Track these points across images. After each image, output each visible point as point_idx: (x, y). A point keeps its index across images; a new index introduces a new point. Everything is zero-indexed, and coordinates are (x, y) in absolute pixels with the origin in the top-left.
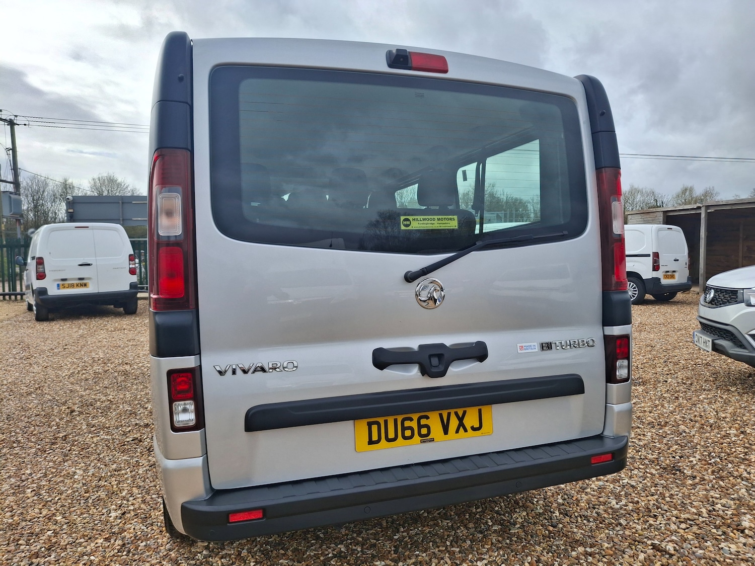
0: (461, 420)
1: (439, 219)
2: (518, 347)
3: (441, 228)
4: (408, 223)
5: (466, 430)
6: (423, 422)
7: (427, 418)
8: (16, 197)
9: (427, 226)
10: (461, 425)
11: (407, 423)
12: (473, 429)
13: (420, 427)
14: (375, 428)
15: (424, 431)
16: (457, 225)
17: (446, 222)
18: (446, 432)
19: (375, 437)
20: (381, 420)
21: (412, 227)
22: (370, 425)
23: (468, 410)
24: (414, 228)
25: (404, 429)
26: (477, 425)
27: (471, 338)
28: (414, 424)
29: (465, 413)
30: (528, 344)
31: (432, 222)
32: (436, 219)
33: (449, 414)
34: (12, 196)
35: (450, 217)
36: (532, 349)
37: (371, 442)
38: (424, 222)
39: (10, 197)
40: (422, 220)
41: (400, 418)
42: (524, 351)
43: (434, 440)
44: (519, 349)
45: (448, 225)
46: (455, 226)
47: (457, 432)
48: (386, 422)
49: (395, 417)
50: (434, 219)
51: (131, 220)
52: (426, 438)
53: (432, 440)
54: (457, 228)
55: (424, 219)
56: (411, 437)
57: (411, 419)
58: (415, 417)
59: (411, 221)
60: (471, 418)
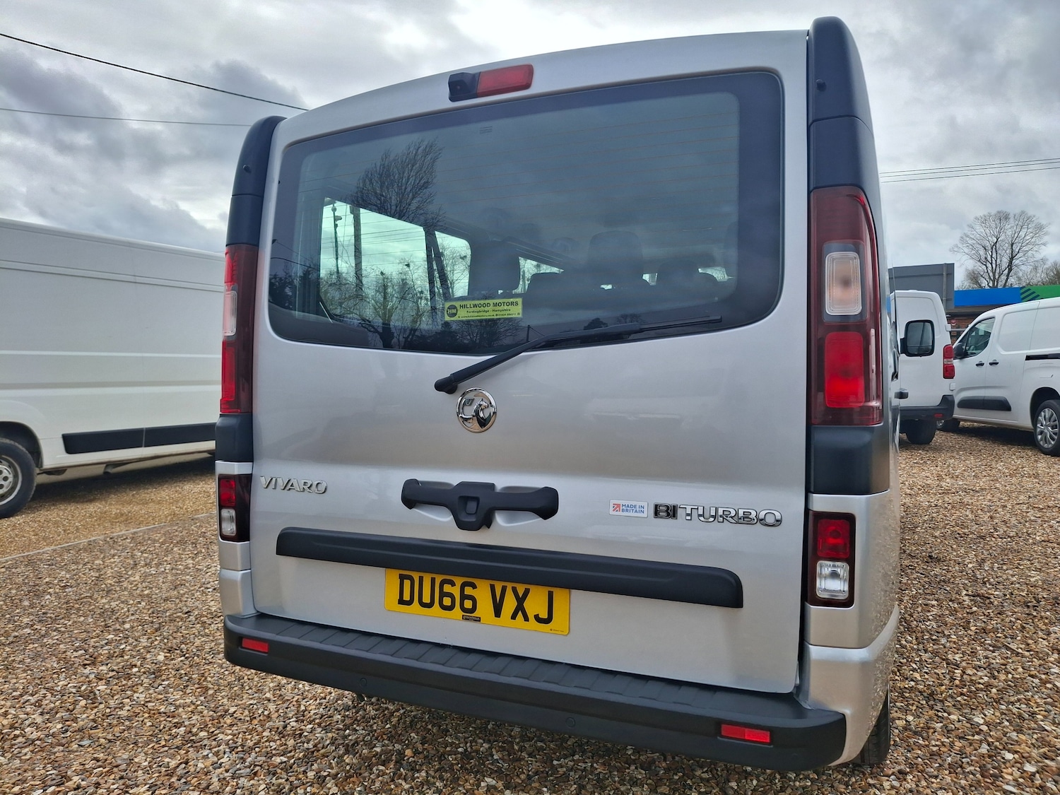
0: (521, 600)
1: (495, 305)
2: (612, 506)
3: (498, 317)
4: (454, 311)
5: (526, 619)
6: (468, 591)
7: (474, 587)
9: (479, 314)
10: (520, 608)
11: (447, 588)
12: (537, 618)
13: (464, 597)
14: (407, 583)
15: (468, 604)
16: (520, 311)
17: (506, 307)
18: (498, 613)
19: (407, 597)
20: (416, 576)
21: (459, 317)
22: (402, 578)
23: (533, 589)
24: (461, 319)
25: (443, 594)
26: (544, 615)
28: (456, 591)
29: (527, 592)
30: (626, 503)
31: (486, 309)
32: (492, 305)
33: (504, 589)
35: (512, 300)
36: (636, 511)
37: (401, 601)
38: (475, 309)
40: (472, 306)
41: (439, 579)
42: (620, 513)
43: (480, 621)
44: (612, 509)
45: (508, 312)
46: (519, 314)
47: (514, 617)
48: (421, 579)
49: (434, 576)
50: (488, 305)
52: (470, 613)
53: (478, 620)
54: (520, 316)
55: (475, 306)
56: (450, 608)
57: (453, 584)
58: (459, 581)
59: (458, 308)
60: (536, 602)
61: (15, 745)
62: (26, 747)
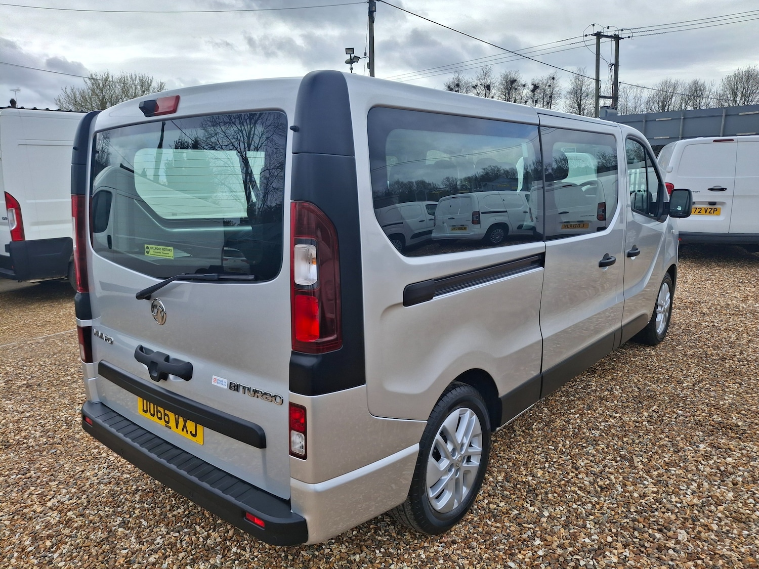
0: (185, 424)
1: (163, 249)
2: (212, 379)
3: (164, 257)
4: (148, 250)
5: (188, 433)
8: (614, 111)
9: (158, 254)
10: (185, 427)
11: (159, 408)
12: (192, 434)
14: (145, 402)
15: (167, 419)
17: (167, 252)
18: (177, 428)
19: (145, 408)
21: (150, 254)
23: (189, 421)
26: (194, 433)
27: (185, 358)
30: (220, 379)
31: (160, 251)
33: (179, 416)
34: (608, 110)
35: (170, 248)
36: (224, 385)
37: (143, 410)
39: (607, 111)
40: (155, 249)
43: (171, 428)
45: (168, 255)
46: (172, 257)
47: (183, 430)
50: (160, 249)
51: (653, 139)
52: (167, 424)
56: (161, 419)
59: (150, 249)
60: (190, 425)
61: (21, 448)
62: (25, 450)
